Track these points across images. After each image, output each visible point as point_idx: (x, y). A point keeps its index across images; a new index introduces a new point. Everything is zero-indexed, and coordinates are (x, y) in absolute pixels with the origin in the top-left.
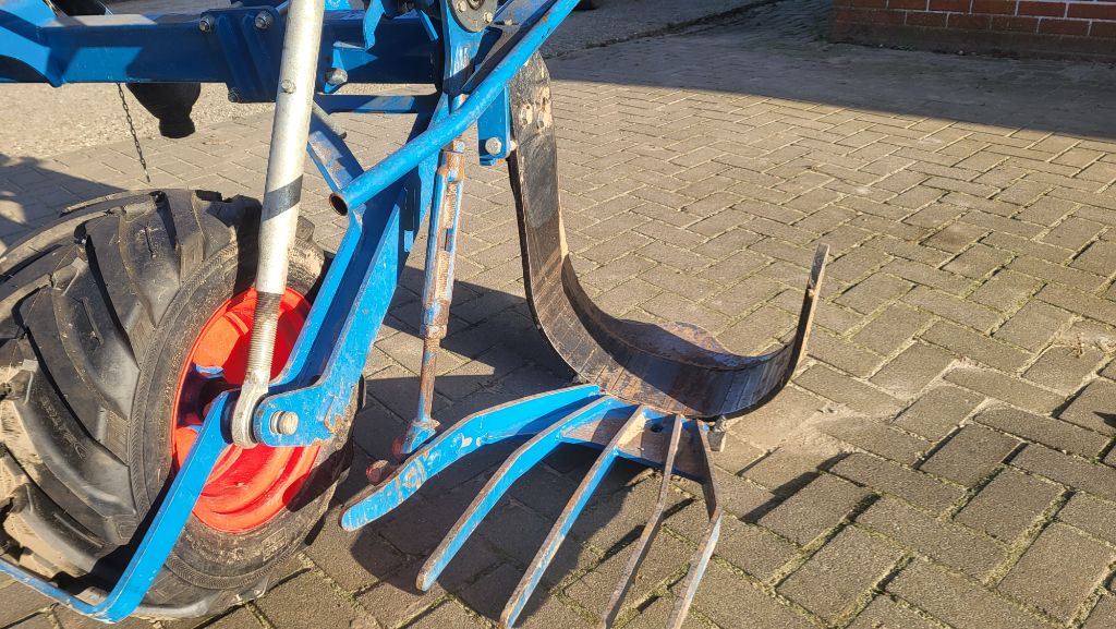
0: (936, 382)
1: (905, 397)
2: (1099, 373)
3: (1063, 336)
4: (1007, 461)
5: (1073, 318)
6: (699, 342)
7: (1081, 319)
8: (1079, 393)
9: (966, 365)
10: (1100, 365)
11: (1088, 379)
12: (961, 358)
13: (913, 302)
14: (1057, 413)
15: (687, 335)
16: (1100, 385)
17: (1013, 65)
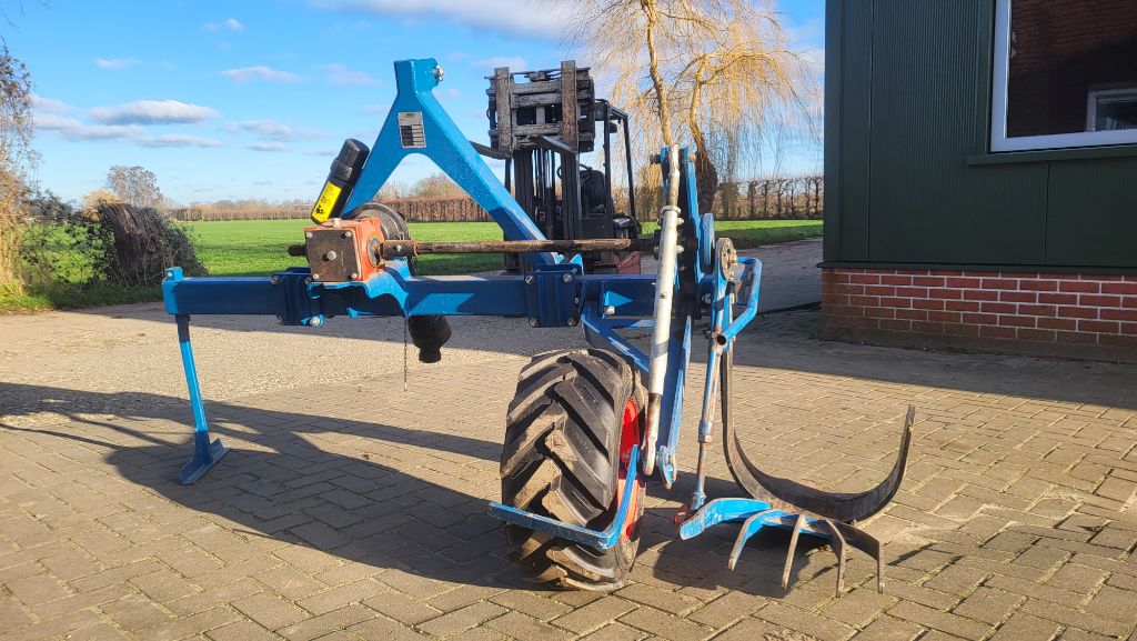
0: (976, 514)
1: (961, 520)
2: (1076, 510)
3: (1049, 493)
4: (1033, 544)
5: (1052, 486)
6: (820, 488)
7: (1057, 486)
8: (1067, 519)
9: (993, 507)
10: (1076, 507)
11: (1070, 513)
12: (988, 503)
13: (948, 476)
14: (1056, 527)
15: (811, 485)
16: (1077, 516)
17: (965, 358)
